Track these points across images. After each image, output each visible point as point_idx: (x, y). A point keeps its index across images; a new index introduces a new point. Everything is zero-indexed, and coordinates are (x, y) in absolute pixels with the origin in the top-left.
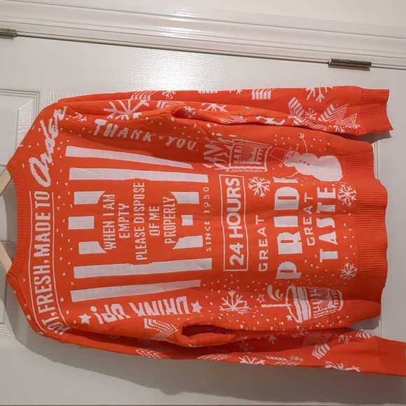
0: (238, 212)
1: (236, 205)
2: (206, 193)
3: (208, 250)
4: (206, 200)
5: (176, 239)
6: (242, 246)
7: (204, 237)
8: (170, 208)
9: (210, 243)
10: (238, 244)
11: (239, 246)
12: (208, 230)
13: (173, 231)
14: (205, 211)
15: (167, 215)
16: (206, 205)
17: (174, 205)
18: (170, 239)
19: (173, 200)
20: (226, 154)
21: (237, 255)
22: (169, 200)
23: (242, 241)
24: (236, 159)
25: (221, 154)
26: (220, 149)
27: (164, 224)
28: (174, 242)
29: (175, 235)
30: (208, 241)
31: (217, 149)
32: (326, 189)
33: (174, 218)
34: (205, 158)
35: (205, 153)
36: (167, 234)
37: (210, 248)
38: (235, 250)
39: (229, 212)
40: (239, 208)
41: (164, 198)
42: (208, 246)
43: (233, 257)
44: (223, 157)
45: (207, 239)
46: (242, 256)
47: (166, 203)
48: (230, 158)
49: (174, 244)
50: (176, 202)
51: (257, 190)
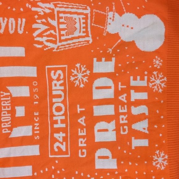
0: (62, 102)
1: (60, 96)
2: (35, 87)
3: (36, 138)
4: (36, 93)
5: (11, 129)
6: (64, 135)
7: (34, 127)
8: (7, 101)
9: (38, 132)
10: (61, 133)
11: (62, 135)
12: (37, 120)
13: (8, 122)
14: (35, 103)
15: (5, 107)
16: (35, 97)
17: (9, 99)
18: (7, 129)
19: (9, 94)
20: (52, 32)
21: (60, 142)
22: (5, 94)
23: (64, 130)
24: (63, 35)
25: (48, 33)
26: (47, 27)
27: (2, 115)
28: (9, 131)
29: (10, 126)
30: (37, 130)
31: (44, 27)
32: (138, 77)
33: (10, 109)
34: (36, 39)
35: (35, 34)
36: (4, 125)
37: (38, 137)
38: (58, 139)
39: (54, 103)
40: (63, 98)
41: (2, 92)
42: (37, 134)
43: (57, 144)
44: (51, 35)
45: (36, 128)
46: (64, 143)
47: (4, 97)
48: (57, 34)
49: (10, 133)
50: (11, 95)
51: (77, 82)
